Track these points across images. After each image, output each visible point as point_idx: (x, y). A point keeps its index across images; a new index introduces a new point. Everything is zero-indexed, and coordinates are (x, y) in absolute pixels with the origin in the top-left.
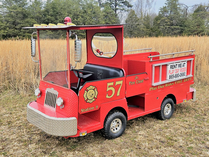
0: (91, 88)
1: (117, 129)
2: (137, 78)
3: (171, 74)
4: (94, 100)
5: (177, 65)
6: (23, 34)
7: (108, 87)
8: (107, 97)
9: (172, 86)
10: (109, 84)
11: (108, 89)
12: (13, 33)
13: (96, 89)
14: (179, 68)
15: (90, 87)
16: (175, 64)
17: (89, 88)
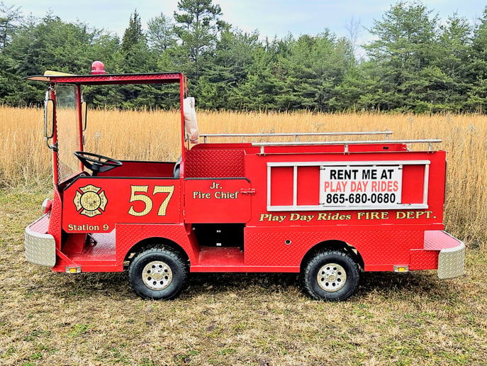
0: (90, 190)
1: (162, 283)
2: (215, 185)
3: (332, 190)
4: (98, 212)
5: (355, 171)
6: (412, 103)
7: (133, 193)
8: (132, 212)
9: (345, 221)
10: (134, 189)
11: (134, 198)
12: (392, 101)
13: (102, 193)
14: (365, 180)
15: (88, 187)
16: (348, 169)
17: (86, 188)
